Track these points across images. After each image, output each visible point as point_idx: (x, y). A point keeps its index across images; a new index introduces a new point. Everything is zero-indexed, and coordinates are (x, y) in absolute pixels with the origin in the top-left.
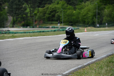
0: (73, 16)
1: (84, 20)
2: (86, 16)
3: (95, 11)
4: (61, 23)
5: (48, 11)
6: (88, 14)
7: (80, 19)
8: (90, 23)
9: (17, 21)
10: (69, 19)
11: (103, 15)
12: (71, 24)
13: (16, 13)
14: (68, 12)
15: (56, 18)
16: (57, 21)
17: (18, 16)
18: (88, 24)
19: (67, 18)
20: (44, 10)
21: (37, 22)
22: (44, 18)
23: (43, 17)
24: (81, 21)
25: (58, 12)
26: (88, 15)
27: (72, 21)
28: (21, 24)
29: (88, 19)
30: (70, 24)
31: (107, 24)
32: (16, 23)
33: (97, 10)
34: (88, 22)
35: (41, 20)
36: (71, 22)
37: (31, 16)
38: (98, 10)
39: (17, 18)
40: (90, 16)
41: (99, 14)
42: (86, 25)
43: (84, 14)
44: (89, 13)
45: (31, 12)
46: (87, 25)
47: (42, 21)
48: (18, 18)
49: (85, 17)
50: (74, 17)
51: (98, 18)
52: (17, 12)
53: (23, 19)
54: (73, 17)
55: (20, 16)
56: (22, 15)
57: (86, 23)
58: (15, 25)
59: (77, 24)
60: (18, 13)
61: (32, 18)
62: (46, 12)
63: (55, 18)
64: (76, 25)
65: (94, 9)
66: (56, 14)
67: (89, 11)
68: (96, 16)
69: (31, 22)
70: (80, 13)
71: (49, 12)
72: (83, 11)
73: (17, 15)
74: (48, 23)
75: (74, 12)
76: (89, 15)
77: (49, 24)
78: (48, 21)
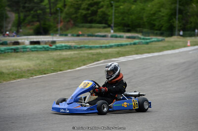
0: (131, 15)
1: (152, 22)
2: (156, 15)
3: (173, 6)
4: (110, 26)
5: (85, 4)
6: (160, 11)
7: (145, 20)
8: (163, 28)
9: (26, 21)
10: (123, 19)
11: (188, 14)
12: (128, 28)
13: (24, 7)
14: (121, 7)
15: (100, 17)
16: (100, 22)
17: (28, 13)
18: (160, 30)
19: (120, 18)
20: (76, 3)
21: (62, 23)
22: (76, 17)
23: (73, 14)
24: (146, 23)
25: (102, 7)
26: (160, 13)
27: (130, 23)
28: (32, 27)
29: (160, 21)
30: (125, 28)
31: (196, 31)
32: (23, 24)
33: (178, 6)
34: (160, 26)
35: (69, 21)
36: (128, 26)
37: (51, 14)
38: (180, 5)
39: (25, 16)
40: (163, 16)
41: (181, 12)
42: (156, 32)
43: (152, 12)
44: (162, 9)
45: (52, 5)
46: (158, 32)
47: (72, 22)
48: (28, 16)
49: (154, 18)
50: (133, 17)
51: (179, 18)
52: (27, 5)
53: (38, 17)
54: (131, 17)
55: (32, 12)
56: (36, 11)
57: (156, 28)
58: (21, 29)
59: (138, 29)
60: (28, 7)
61: (53, 15)
62: (81, 6)
63: (97, 18)
64: (137, 32)
65: (172, 3)
66: (99, 11)
67: (162, 5)
68: (176, 15)
69: (52, 24)
70: (144, 9)
71: (86, 6)
72: (149, 6)
73: (27, 11)
74: (83, 27)
75: (133, 7)
76: (163, 14)
77: (86, 27)
78: (82, 23)
